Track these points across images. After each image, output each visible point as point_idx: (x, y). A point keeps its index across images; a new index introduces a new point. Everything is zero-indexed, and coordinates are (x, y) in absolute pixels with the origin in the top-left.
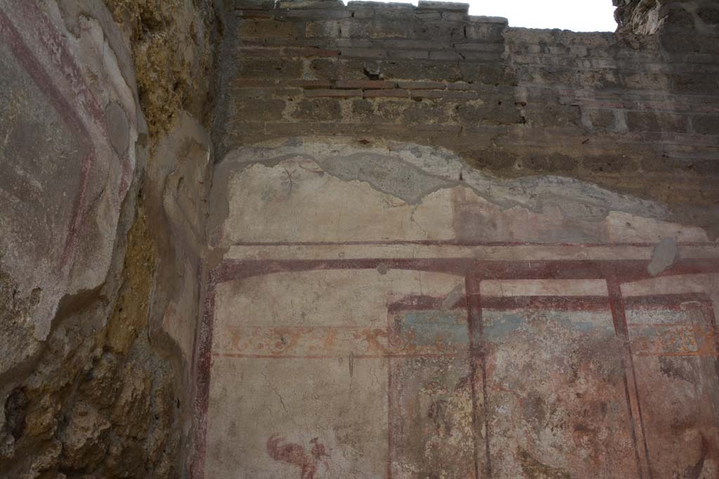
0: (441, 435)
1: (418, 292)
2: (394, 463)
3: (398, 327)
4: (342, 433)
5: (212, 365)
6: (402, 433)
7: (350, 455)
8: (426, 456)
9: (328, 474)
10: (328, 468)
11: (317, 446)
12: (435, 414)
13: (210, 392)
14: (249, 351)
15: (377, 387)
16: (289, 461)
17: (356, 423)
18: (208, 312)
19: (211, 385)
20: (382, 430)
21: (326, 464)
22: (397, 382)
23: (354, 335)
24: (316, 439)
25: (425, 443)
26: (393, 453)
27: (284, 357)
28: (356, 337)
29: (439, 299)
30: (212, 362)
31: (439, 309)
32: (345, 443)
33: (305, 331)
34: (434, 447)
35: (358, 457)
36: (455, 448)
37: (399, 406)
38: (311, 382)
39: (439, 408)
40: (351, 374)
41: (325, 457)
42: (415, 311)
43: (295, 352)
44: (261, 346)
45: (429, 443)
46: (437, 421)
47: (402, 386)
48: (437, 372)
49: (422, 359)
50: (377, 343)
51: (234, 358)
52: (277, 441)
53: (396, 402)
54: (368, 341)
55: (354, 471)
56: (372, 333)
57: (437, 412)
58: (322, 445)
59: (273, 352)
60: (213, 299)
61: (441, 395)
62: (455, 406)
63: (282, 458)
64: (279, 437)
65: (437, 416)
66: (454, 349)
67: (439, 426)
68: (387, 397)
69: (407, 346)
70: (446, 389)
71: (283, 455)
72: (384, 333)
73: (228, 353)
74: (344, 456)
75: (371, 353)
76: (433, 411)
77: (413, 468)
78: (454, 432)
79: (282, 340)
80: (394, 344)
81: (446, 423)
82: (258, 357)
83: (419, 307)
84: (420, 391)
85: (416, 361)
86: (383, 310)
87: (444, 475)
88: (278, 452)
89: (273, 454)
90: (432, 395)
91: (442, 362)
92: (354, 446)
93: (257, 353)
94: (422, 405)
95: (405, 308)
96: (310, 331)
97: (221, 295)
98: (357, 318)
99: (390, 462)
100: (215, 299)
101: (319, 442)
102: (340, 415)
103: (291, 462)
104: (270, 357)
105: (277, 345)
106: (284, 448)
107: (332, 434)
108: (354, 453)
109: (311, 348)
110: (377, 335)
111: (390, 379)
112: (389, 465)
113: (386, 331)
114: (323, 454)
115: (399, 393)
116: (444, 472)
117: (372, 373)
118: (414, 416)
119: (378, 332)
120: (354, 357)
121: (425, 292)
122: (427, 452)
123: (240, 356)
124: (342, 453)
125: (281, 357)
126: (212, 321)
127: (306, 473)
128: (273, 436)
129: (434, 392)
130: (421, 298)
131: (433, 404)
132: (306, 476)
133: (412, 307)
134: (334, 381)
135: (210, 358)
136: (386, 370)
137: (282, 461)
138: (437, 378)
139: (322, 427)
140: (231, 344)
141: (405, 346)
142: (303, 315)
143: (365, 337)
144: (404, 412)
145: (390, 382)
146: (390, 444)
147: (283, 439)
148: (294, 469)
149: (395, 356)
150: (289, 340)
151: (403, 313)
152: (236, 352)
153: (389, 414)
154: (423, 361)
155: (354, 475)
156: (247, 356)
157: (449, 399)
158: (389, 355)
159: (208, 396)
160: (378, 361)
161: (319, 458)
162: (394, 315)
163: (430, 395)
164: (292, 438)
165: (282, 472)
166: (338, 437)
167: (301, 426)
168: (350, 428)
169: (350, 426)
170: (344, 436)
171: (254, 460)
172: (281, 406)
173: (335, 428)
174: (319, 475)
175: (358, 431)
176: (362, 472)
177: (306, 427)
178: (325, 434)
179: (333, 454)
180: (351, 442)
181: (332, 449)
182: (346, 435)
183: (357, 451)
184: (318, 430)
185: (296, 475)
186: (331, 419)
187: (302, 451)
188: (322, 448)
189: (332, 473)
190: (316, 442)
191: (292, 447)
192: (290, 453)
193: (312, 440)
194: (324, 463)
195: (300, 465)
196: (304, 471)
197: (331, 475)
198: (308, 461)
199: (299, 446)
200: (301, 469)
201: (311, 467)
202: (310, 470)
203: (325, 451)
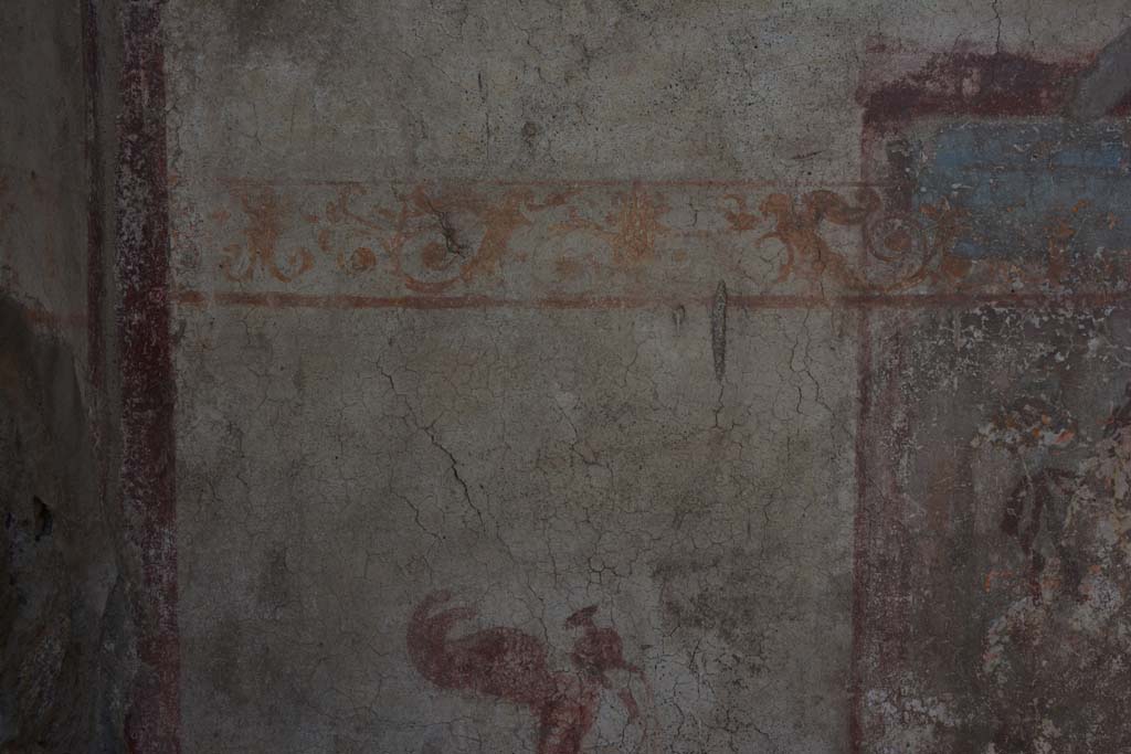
0: (1047, 595)
1: (984, 39)
2: (872, 695)
3: (902, 183)
4: (687, 589)
5: (177, 339)
6: (905, 588)
7: (712, 668)
8: (988, 669)
9: (634, 733)
10: (634, 715)
11: (594, 636)
12: (1026, 520)
13: (180, 444)
14: (320, 280)
15: (816, 418)
16: (494, 690)
17: (737, 553)
18: (142, 125)
19: (179, 420)
20: (833, 579)
21: (627, 699)
22: (891, 401)
23: (731, 217)
24: (591, 610)
25: (985, 622)
26: (871, 661)
27: (459, 303)
28: (741, 222)
30: (175, 328)
31: (1066, 114)
32: (698, 622)
33: (536, 202)
34: (1019, 638)
36: (1093, 643)
37: (897, 489)
38: (565, 399)
39: (1043, 497)
40: (720, 367)
41: (622, 673)
42: (968, 121)
43: (502, 283)
44: (366, 260)
45: (1000, 623)
46: (1034, 546)
47: (910, 415)
48: (1041, 363)
49: (991, 312)
50: (820, 246)
51: (261, 309)
52: (445, 620)
53: (885, 476)
54: (785, 241)
55: (727, 722)
56: (801, 208)
57: (1036, 514)
58: (614, 634)
59: (413, 284)
60: (156, 66)
61: (1052, 449)
62: (1104, 489)
63: (466, 681)
64: (450, 606)
65: (1034, 527)
66: (1115, 273)
67: (1038, 564)
68: (852, 455)
69: (935, 261)
70: (1075, 427)
71: (468, 667)
72: (846, 208)
73: (237, 288)
74: (693, 670)
75: (795, 285)
76: (1020, 508)
77: (938, 712)
78: (1093, 587)
79: (450, 233)
80: (887, 252)
81: (1063, 553)
82: (359, 302)
83: (987, 105)
84: (976, 433)
85: (966, 321)
86: (843, 116)
87: (1051, 740)
88: (451, 659)
89: (433, 668)
90: (1021, 449)
91: (1066, 327)
92: (726, 635)
93: (354, 289)
94: (979, 488)
95: (931, 106)
96: (558, 199)
97: (188, 48)
98: (741, 149)
99: (857, 692)
100: (166, 67)
101: (602, 620)
102: (677, 523)
103: (498, 694)
104: (406, 302)
105: (430, 257)
106: (473, 643)
107: (646, 593)
108: (728, 660)
109: (563, 266)
110: (819, 216)
111: (864, 387)
112: (855, 700)
113: (852, 202)
114: (618, 662)
115: (899, 441)
116: (1049, 727)
117: (798, 366)
118: (951, 527)
119: (823, 204)
120: (729, 303)
121: (1014, 41)
122: (993, 657)
123: (285, 300)
124: (685, 659)
125: (447, 303)
126: (164, 162)
127: (556, 730)
128: (430, 600)
129: (1030, 440)
130: (994, 64)
131: (1021, 484)
132: (554, 740)
133: (959, 104)
134: (656, 395)
135: (166, 312)
136: (851, 351)
137: (468, 691)
138: (1042, 386)
139: (612, 569)
140: (246, 256)
141: (926, 259)
142: (530, 131)
143: (771, 223)
144: (914, 512)
145: (864, 400)
146: (858, 630)
147: (470, 613)
148: (510, 721)
149: (888, 301)
150: (475, 237)
151: (923, 129)
152: (266, 285)
153: (857, 522)
154: (995, 320)
155: (727, 735)
156: (312, 302)
157: (1083, 467)
158: (863, 298)
160: (819, 319)
161: (603, 680)
162: (889, 137)
163: (1013, 449)
164: (503, 610)
165: (466, 728)
166: (669, 604)
167: (534, 564)
168: (713, 570)
169: (715, 565)
170: (692, 600)
171: (362, 688)
172: (453, 492)
173: (658, 572)
174: (600, 737)
175: (743, 580)
176: (759, 727)
177: (550, 568)
178: (622, 594)
179: (653, 663)
180: (718, 621)
181: (648, 646)
182: (701, 596)
183: (739, 655)
184: (595, 577)
185: (518, 737)
186: (646, 538)
187: (537, 653)
188: (611, 642)
189: (649, 732)
190: (590, 623)
191: (502, 639)
192: (496, 664)
193: (575, 615)
194: (620, 695)
195: (532, 703)
196: (547, 725)
197: (645, 736)
198: (561, 688)
199: (526, 635)
200: (538, 719)
201: (572, 710)
202: (570, 721)
203: (624, 653)
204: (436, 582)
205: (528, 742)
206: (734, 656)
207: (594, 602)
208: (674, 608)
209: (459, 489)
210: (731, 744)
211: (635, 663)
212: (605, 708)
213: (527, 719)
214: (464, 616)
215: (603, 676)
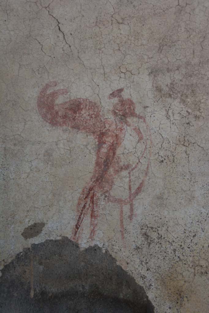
4: (165, 80)
7: (177, 117)
9: (141, 147)
10: (141, 138)
11: (122, 102)
16: (76, 127)
17: (188, 64)
21: (138, 131)
24: (121, 90)
32: (170, 95)
35: (192, 120)
41: (135, 119)
55: (184, 142)
58: (131, 101)
63: (64, 122)
64: (57, 88)
71: (65, 117)
74: (168, 118)
88: (57, 113)
89: (49, 116)
92: (183, 101)
101: (125, 95)
102: (160, 50)
103: (79, 129)
106: (67, 106)
107: (146, 82)
108: (184, 113)
114: (133, 114)
124: (164, 113)
127: (105, 146)
128: (47, 86)
132: (104, 150)
137: (65, 127)
139: (130, 72)
147: (65, 92)
155: (184, 148)
161: (126, 122)
165: (64, 144)
166: (157, 87)
167: (95, 69)
168: (177, 72)
169: (178, 69)
170: (167, 85)
171: (17, 126)
172: (58, 37)
173: (152, 73)
174: (125, 149)
175: (191, 76)
176: (199, 144)
177: (102, 71)
178: (135, 83)
179: (149, 114)
180: (179, 95)
181: (147, 107)
182: (171, 84)
183: (190, 111)
184: (122, 75)
185: (88, 149)
186: (146, 57)
187: (96, 110)
188: (130, 105)
189: (148, 146)
190: (120, 96)
191: (80, 103)
192: (78, 115)
193: (113, 92)
194: (134, 129)
195: (94, 133)
196: (101, 143)
197: (146, 148)
198: (107, 126)
199: (91, 102)
200: (97, 140)
201: (112, 136)
202: (111, 141)
203: (136, 110)
204: (50, 78)
205: (92, 151)
206: (187, 111)
207: (122, 87)
208: (159, 89)
209: (61, 35)
210: (186, 152)
211: (141, 115)
212: (127, 135)
213: (92, 140)
214: (63, 93)
215: (126, 120)
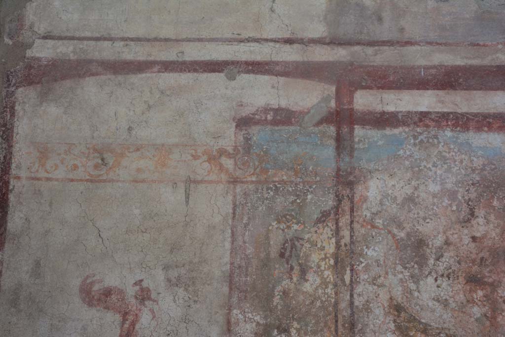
0: (295, 279)
1: (274, 103)
2: (235, 311)
3: (248, 145)
4: (173, 274)
5: (11, 191)
6: (247, 275)
7: (181, 301)
8: (275, 304)
9: (154, 323)
10: (154, 317)
11: (142, 290)
12: (287, 254)
13: (9, 224)
14: (60, 173)
15: (218, 219)
16: (107, 308)
17: (191, 262)
18: (6, 125)
19: (9, 217)
20: (223, 272)
21: (152, 311)
22: (243, 214)
23: (193, 156)
24: (141, 281)
25: (274, 287)
26: (235, 300)
27: (105, 181)
28: (195, 157)
29: (301, 112)
30: (11, 187)
31: (300, 126)
32: (177, 285)
33: (131, 150)
34: (285, 293)
35: (192, 303)
36: (311, 296)
37: (244, 242)
38: (137, 212)
39: (293, 246)
40: (187, 202)
41: (151, 302)
42: (269, 127)
43: (119, 175)
44: (75, 167)
45: (279, 288)
46: (290, 262)
47: (249, 218)
48: (292, 203)
49: (276, 186)
50: (221, 166)
51: (40, 182)
52: (92, 283)
53: (240, 238)
54: (209, 163)
55: (186, 320)
56: (215, 153)
57: (291, 252)
58: (149, 289)
59: (90, 175)
60: (13, 108)
61: (296, 230)
62: (314, 244)
63: (98, 304)
64: (94, 279)
65: (291, 256)
66: (316, 175)
67: (292, 268)
68: (230, 231)
69: (258, 170)
70: (304, 223)
71: (99, 300)
72: (229, 154)
73: (33, 175)
74: (175, 301)
75: (213, 177)
76: (285, 249)
77: (257, 318)
78: (310, 276)
79: (103, 160)
80: (242, 167)
81: (300, 265)
82: (72, 180)
83: (275, 123)
84: (271, 225)
85: (268, 189)
86: (229, 125)
87: (296, 329)
88: (93, 297)
89: (87, 299)
90: (286, 230)
91: (300, 191)
92: (186, 290)
93: (71, 176)
94: (272, 243)
95: (257, 123)
96: (138, 150)
97: (24, 102)
98: (196, 135)
99: (230, 310)
100: (16, 108)
101: (145, 284)
102: (171, 251)
104: (87, 180)
105: (96, 167)
106: (101, 292)
107: (160, 275)
108: (187, 298)
109: (139, 170)
110: (221, 156)
111: (234, 210)
112: (229, 313)
113: (231, 152)
114: (149, 299)
115: (245, 227)
116: (295, 325)
117: (213, 202)
118: (262, 255)
119: (222, 152)
120: (190, 182)
121: (283, 104)
122: (276, 300)
123: (48, 179)
124: (172, 298)
125: (100, 181)
126: (13, 136)
127: (127, 322)
128: (88, 277)
129: (289, 227)
130: (278, 111)
131: (286, 242)
132: (126, 326)
133: (265, 122)
134: (166, 210)
135: (8, 182)
136: (230, 198)
137: (98, 308)
138: (292, 210)
139: (149, 267)
140: (37, 165)
141: (255, 169)
142: (130, 129)
143: (205, 158)
144: (250, 250)
145: (234, 213)
146: (231, 289)
147: (101, 281)
148: (112, 319)
149: (242, 182)
150: (111, 161)
151: (254, 130)
152: (42, 174)
153: (231, 253)
154: (277, 189)
155: (185, 324)
156: (57, 180)
157: (306, 237)
158: (235, 181)
159: (5, 229)
160: (220, 188)
161: (144, 305)
162: (244, 132)
163: (283, 230)
164: (112, 280)
165: (97, 321)
166: (168, 279)
167: (123, 265)
168: (183, 268)
169: (183, 266)
170: (175, 278)
171: (62, 307)
172: (98, 241)
173: (165, 268)
174: (142, 324)
175: (192, 271)
176: (196, 321)
177: (129, 266)
178: (152, 275)
179: (161, 299)
180: (184, 285)
181: (160, 293)
182: (178, 277)
183: (190, 297)
184: (143, 270)
185: (114, 324)
186: (161, 257)
187: (123, 295)
188: (147, 292)
189: (159, 323)
190: (141, 285)
191: (111, 290)
192: (109, 298)
193: (136, 282)
194: (149, 310)
195: (120, 312)
196: (124, 320)
197: (158, 324)
198: (130, 307)
199: (120, 289)
200: (121, 318)
201: (133, 315)
202: (132, 319)
203: (152, 295)
204: (90, 271)
205: (117, 326)
206: (189, 297)
207: (143, 278)
208: (169, 280)
209: (100, 240)
210: (186, 328)
211: (155, 299)
212: (144, 314)
213: (117, 318)
214: (99, 282)
215: (144, 303)
